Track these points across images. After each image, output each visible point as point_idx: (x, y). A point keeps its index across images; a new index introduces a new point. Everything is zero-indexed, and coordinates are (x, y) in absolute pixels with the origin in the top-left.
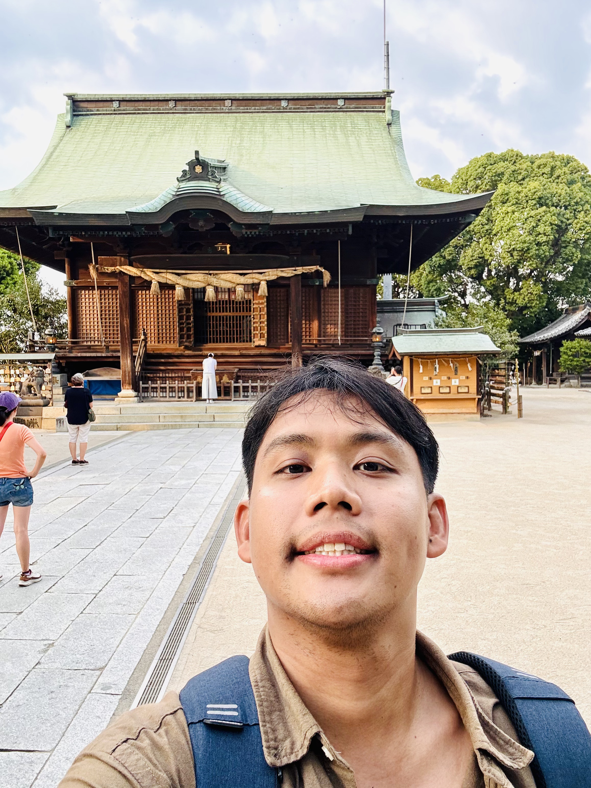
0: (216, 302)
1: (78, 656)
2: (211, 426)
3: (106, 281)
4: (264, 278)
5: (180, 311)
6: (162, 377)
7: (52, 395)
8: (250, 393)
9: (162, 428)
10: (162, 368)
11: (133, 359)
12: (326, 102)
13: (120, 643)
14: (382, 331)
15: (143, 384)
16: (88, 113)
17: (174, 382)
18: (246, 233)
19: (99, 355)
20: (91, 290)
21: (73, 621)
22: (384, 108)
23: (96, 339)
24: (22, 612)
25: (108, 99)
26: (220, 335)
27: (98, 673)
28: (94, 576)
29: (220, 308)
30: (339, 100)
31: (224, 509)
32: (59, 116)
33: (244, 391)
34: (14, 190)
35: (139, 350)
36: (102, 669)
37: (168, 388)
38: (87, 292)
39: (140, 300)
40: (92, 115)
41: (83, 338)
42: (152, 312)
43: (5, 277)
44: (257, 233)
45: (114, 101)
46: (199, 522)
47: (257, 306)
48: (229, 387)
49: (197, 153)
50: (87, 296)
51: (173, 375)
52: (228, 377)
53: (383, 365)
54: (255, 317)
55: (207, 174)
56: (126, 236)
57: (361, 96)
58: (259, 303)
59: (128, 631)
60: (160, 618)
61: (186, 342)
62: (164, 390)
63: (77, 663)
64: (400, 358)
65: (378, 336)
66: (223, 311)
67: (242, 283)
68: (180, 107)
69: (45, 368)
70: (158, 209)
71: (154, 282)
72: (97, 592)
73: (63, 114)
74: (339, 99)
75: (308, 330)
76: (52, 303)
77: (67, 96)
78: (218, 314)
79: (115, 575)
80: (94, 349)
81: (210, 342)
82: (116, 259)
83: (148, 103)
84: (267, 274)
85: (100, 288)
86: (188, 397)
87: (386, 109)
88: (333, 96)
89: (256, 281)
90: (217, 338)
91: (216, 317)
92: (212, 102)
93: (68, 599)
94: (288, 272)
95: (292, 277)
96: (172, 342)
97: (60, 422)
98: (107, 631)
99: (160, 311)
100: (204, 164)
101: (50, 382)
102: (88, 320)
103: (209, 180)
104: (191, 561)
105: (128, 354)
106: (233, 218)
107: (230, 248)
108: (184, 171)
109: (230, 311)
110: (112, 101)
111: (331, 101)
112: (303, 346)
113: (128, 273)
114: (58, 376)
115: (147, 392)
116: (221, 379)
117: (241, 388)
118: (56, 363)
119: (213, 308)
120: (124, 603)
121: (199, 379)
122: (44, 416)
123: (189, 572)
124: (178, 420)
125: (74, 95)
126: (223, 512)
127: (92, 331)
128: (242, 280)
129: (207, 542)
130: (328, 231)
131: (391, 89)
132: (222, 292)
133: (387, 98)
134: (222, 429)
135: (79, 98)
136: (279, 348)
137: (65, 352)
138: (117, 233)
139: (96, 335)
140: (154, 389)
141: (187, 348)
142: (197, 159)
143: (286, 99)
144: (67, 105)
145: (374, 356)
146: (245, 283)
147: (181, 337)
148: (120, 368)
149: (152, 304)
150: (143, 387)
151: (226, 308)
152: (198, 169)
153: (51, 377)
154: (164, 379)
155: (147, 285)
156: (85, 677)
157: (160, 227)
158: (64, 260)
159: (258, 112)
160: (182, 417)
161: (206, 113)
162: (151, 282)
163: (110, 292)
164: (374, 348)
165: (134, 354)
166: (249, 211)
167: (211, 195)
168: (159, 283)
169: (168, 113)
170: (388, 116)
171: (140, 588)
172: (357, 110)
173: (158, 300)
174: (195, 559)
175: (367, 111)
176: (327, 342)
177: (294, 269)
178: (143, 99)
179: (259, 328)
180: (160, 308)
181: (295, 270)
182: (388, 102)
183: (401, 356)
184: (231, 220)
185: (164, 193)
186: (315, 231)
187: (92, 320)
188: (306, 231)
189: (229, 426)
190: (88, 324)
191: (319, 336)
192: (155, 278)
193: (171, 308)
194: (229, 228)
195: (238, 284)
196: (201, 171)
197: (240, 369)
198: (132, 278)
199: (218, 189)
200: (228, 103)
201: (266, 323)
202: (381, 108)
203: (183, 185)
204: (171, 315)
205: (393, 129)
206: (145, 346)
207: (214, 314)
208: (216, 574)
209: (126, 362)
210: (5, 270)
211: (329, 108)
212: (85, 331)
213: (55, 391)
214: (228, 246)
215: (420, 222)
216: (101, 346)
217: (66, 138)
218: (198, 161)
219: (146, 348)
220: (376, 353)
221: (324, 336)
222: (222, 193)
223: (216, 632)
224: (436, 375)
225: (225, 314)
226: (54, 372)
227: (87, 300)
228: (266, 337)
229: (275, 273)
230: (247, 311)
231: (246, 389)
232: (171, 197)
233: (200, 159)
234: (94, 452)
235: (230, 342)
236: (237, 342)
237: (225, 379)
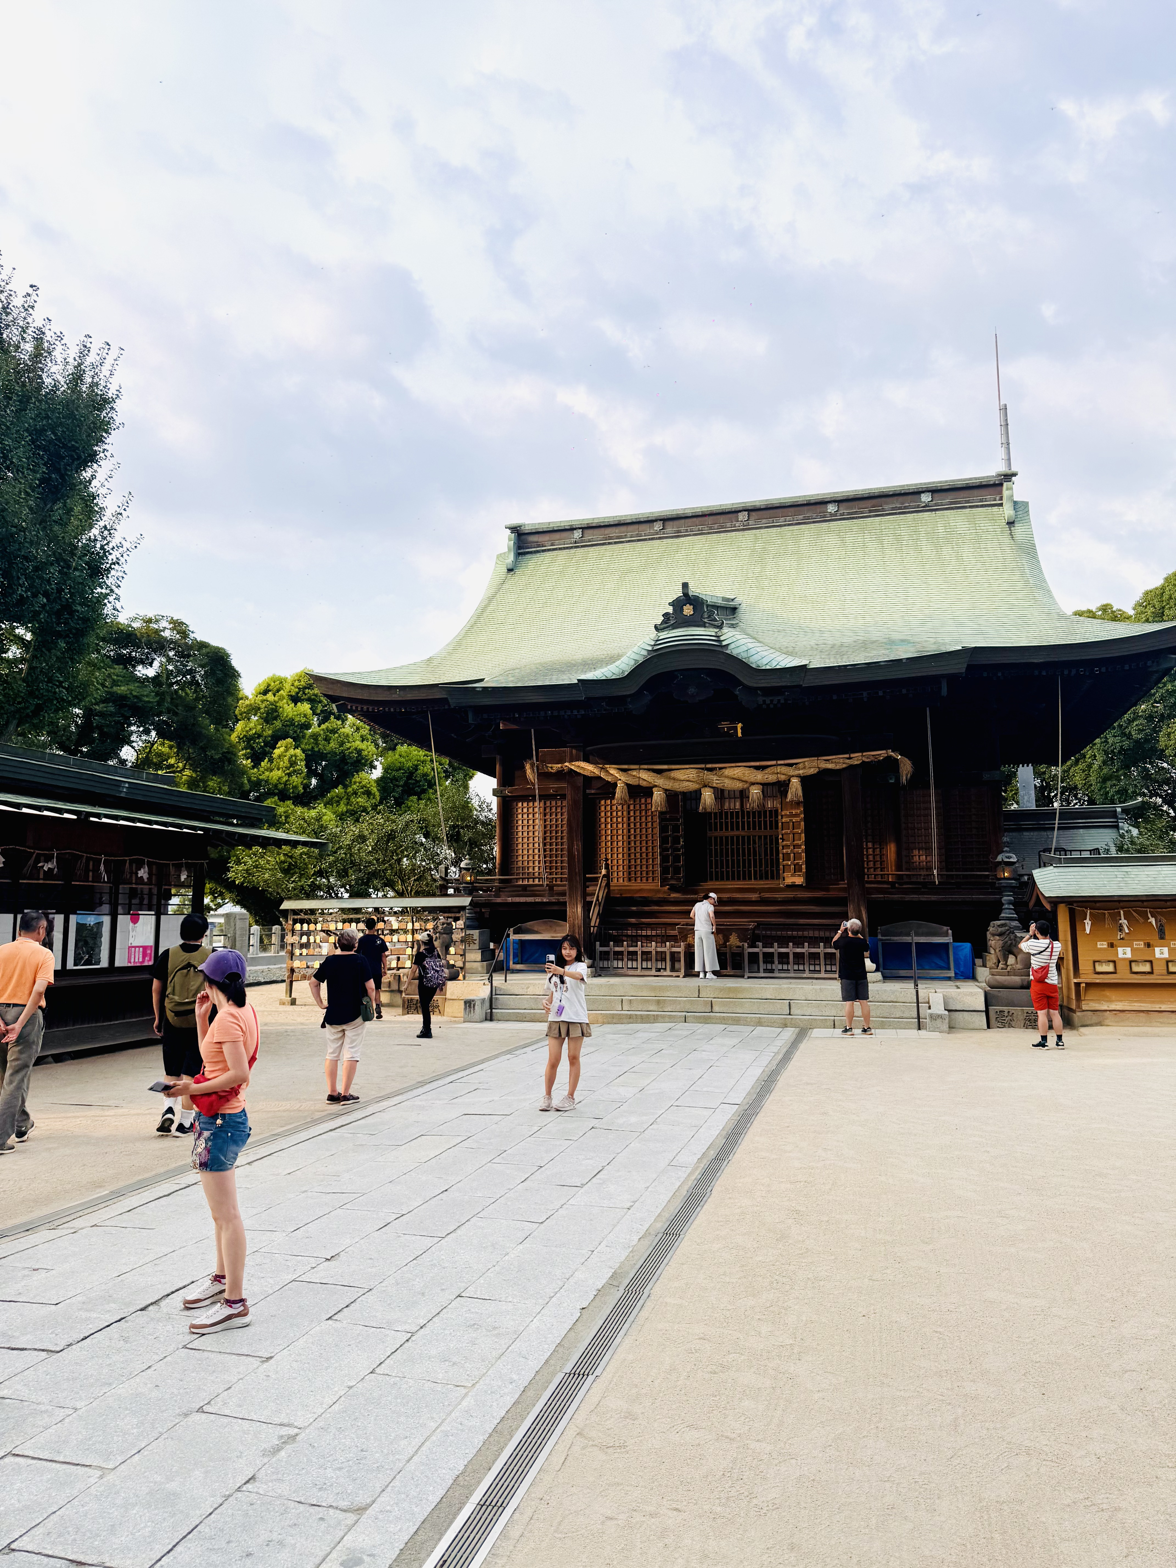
0: (721, 813)
1: (330, 1473)
2: (706, 1021)
3: (553, 786)
4: (797, 772)
5: (663, 829)
6: (632, 936)
7: (464, 963)
8: (777, 966)
9: (625, 1021)
10: (633, 920)
11: (587, 906)
12: (901, 499)
13: (416, 1452)
14: (1014, 859)
15: (601, 946)
16: (538, 549)
17: (649, 945)
18: (764, 701)
19: (538, 900)
20: (530, 801)
21: (350, 1388)
22: (1001, 499)
23: (537, 874)
24: (271, 1358)
25: (567, 528)
26: (727, 867)
27: (351, 1518)
28: (423, 1294)
29: (727, 823)
30: (922, 495)
31: (693, 1178)
32: (499, 556)
33: (765, 962)
34: (430, 660)
35: (598, 892)
36: (361, 1510)
37: (639, 953)
38: (525, 804)
39: (603, 814)
40: (544, 551)
41: (518, 874)
42: (620, 832)
43: (426, 790)
44: (782, 701)
45: (575, 529)
46: (641, 1200)
47: (788, 820)
48: (741, 955)
49: (685, 586)
50: (525, 810)
51: (649, 933)
52: (739, 937)
53: (1019, 920)
54: (785, 837)
55: (702, 617)
56: (579, 717)
57: (959, 484)
58: (792, 815)
59: (440, 1425)
60: (509, 1401)
61: (672, 878)
62: (634, 957)
63: (320, 1489)
64: (1048, 907)
65: (1007, 868)
66: (732, 829)
67: (758, 781)
68: (670, 528)
69: (456, 919)
70: (626, 673)
71: (620, 785)
72: (414, 1329)
73: (504, 553)
74: (923, 492)
75: (878, 858)
76: (483, 823)
77: (510, 528)
78: (724, 833)
79: (459, 1296)
80: (533, 891)
81: (711, 879)
82: (564, 752)
83: (623, 528)
84: (801, 766)
85: (544, 797)
86: (673, 969)
87: (1004, 501)
88: (912, 489)
89: (782, 778)
90: (722, 872)
91: (721, 838)
92: (718, 517)
93: (360, 1338)
94: (836, 762)
95: (844, 769)
96: (650, 880)
97: (470, 1007)
98: (402, 1419)
99: (632, 831)
100: (696, 602)
101: (462, 941)
102: (525, 846)
103: (704, 625)
104: (604, 1281)
105: (579, 898)
106: (741, 679)
107: (742, 728)
108: (666, 615)
109: (743, 829)
110: (572, 529)
111: (910, 497)
112: (867, 885)
113: (581, 772)
114: (476, 933)
115: (608, 960)
116: (727, 939)
117: (761, 956)
118: (475, 913)
119: (716, 824)
120: (454, 1359)
121: (689, 939)
122: (448, 996)
123: (593, 1304)
124: (651, 1008)
125: (520, 526)
126: (690, 1183)
127: (531, 864)
128: (759, 776)
129: (646, 1242)
130: (904, 691)
131: (1014, 469)
132: (730, 798)
133: (1005, 484)
134: (723, 1027)
135: (527, 529)
136: (827, 890)
137: (490, 896)
138: (565, 712)
139: (537, 869)
140: (618, 955)
141: (673, 889)
142: (686, 594)
143: (835, 501)
144: (510, 540)
145: (1003, 904)
146: (766, 781)
147: (665, 871)
148: (566, 921)
149: (620, 820)
150: (601, 952)
151: (738, 823)
152: (688, 610)
153: (464, 934)
154: (634, 939)
155: (609, 788)
156: (323, 1525)
157: (629, 700)
158: (495, 758)
159: (789, 525)
160: (658, 1002)
161: (709, 533)
162: (615, 785)
163: (559, 803)
164: (1000, 890)
165: (588, 899)
166: (768, 667)
167: (707, 647)
168: (628, 785)
169: (652, 539)
170: (1008, 511)
171: (495, 1328)
172: (954, 506)
173: (629, 813)
174: (614, 1276)
175: (971, 507)
176: (914, 880)
177: (847, 756)
178: (616, 523)
179: (792, 855)
180: (632, 825)
181: (850, 758)
182: (1007, 489)
183: (1050, 902)
184: (738, 683)
185: (636, 649)
186: (881, 693)
187: (531, 845)
188: (865, 694)
189: (737, 1021)
190: (525, 852)
191: (899, 867)
192: (622, 778)
193: (650, 825)
194: (737, 696)
195: (753, 784)
196: (692, 613)
197: (759, 924)
198: (589, 780)
199: (718, 637)
200: (743, 516)
201: (803, 847)
202: (995, 500)
203: (663, 635)
204: (650, 837)
205: (1018, 529)
206: (608, 885)
207: (718, 833)
208: (644, 1314)
209: (576, 911)
210: (426, 780)
211: (905, 508)
212: (520, 864)
213: (470, 956)
214: (740, 725)
215: (1074, 672)
216: (542, 885)
217: (506, 586)
218: (687, 598)
219: (609, 889)
220: (1005, 899)
221: (908, 870)
222: (724, 643)
223: (610, 1450)
224: (1122, 939)
225: (736, 833)
226: (467, 927)
227: (525, 816)
228: (804, 870)
229: (815, 764)
230: (771, 828)
231: (768, 958)
232: (645, 653)
233: (691, 594)
234: (508, 1056)
235: (744, 879)
236: (755, 879)
237: (734, 940)
